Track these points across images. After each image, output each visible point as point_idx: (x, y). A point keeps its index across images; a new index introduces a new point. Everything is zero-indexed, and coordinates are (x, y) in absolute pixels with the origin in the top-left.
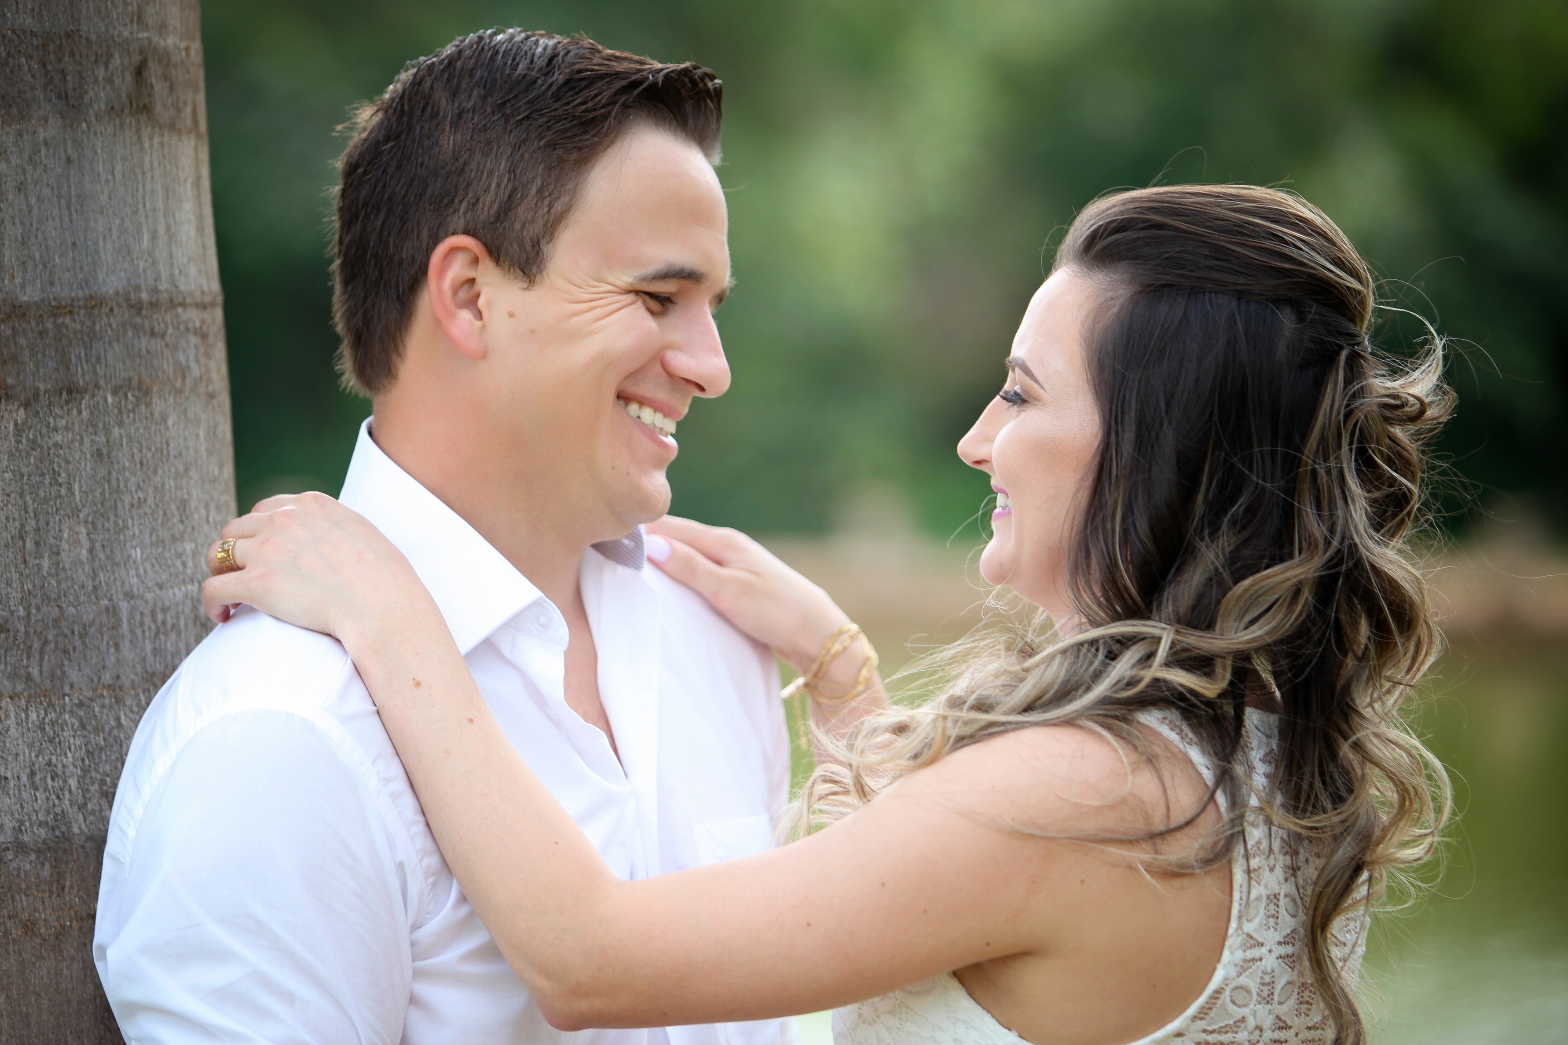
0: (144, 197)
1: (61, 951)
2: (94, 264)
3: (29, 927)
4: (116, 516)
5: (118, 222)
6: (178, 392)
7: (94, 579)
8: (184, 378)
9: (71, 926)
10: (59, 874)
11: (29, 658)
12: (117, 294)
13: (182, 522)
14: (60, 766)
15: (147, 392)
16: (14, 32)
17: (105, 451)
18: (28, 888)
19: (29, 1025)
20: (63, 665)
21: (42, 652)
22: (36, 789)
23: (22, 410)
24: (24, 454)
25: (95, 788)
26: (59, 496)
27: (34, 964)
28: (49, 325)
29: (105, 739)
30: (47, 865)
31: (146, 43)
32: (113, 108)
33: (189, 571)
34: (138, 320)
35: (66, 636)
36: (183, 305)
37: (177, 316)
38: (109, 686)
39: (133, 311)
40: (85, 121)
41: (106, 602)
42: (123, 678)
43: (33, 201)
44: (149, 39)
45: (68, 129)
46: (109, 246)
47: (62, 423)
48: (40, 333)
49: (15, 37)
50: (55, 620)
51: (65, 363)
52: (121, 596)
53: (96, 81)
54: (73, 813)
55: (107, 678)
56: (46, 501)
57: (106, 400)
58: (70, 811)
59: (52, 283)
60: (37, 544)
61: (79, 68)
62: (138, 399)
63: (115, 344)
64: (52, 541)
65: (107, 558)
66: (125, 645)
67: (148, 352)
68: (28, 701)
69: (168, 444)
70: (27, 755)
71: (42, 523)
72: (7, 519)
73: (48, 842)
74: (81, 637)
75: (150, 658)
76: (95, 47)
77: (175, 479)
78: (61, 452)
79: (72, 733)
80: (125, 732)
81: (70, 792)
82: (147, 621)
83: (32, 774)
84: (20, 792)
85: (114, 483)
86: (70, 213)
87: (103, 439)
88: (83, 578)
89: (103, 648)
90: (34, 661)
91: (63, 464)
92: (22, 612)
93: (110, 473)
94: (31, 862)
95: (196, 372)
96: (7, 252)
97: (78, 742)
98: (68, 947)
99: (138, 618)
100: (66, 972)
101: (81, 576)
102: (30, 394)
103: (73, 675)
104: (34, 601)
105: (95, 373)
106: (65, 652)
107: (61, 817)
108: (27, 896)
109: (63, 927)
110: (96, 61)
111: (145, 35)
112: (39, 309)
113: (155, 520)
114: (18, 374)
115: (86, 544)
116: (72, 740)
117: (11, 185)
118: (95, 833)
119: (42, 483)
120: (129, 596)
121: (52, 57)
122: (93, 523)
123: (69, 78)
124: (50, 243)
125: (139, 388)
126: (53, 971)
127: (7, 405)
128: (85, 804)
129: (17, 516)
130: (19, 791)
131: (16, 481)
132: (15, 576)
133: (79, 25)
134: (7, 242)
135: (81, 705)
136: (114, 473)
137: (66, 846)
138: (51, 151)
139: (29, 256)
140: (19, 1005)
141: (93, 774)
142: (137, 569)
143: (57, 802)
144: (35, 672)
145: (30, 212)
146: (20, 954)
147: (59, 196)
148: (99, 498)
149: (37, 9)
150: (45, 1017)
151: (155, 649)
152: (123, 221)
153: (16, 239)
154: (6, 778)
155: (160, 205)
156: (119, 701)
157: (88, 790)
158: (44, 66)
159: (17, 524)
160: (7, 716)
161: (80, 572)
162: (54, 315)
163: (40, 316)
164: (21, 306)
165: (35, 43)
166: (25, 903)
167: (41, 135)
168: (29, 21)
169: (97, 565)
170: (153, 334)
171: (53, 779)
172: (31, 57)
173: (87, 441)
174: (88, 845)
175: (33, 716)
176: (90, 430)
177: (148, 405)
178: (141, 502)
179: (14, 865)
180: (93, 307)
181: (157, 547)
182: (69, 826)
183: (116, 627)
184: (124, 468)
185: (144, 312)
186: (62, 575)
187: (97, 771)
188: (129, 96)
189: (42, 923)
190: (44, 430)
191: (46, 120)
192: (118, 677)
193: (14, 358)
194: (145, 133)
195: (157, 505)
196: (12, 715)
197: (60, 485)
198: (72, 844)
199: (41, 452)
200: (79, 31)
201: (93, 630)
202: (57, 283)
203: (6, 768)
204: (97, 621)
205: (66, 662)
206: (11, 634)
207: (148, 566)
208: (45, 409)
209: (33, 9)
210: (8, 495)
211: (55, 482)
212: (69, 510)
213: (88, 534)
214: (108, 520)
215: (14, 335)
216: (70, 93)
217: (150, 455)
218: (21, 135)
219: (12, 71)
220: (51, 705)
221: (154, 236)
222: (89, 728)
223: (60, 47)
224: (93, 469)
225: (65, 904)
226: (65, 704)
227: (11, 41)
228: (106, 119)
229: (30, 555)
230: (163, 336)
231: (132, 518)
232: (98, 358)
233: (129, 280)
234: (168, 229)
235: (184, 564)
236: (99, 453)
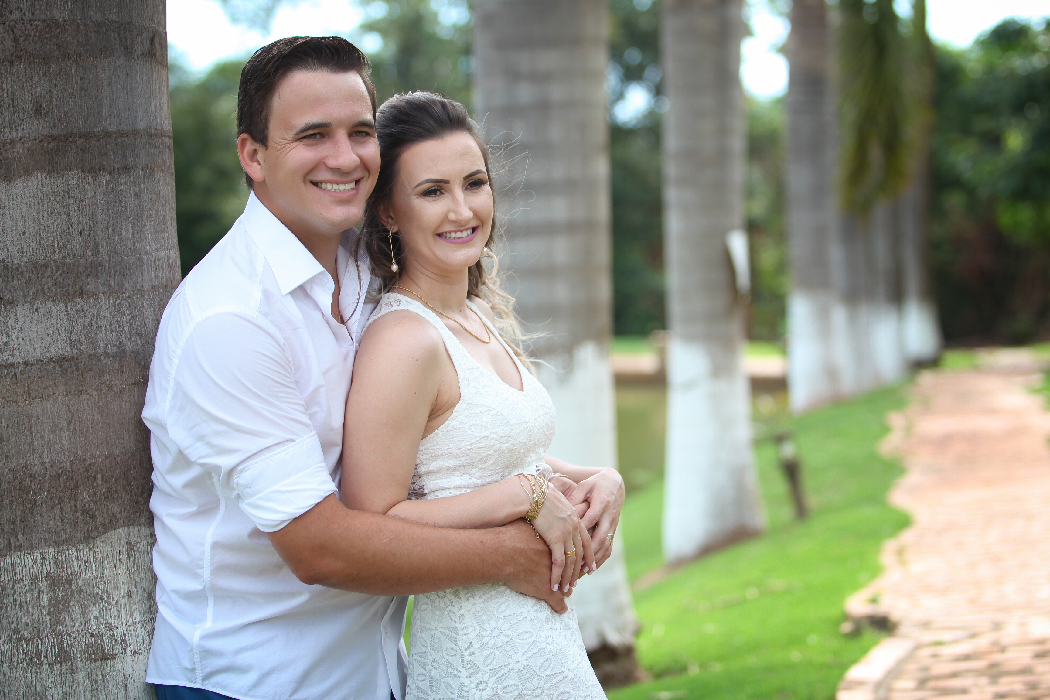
0: (153, 91)
1: (122, 398)
2: (136, 117)
3: (110, 388)
4: (142, 221)
5: (144, 100)
6: (163, 171)
7: (134, 246)
8: (165, 166)
9: (125, 387)
10: (121, 366)
11: (110, 277)
12: (144, 129)
13: (164, 224)
14: (121, 322)
15: (153, 170)
16: (109, 21)
17: (138, 194)
18: (109, 371)
19: (110, 428)
20: (122, 281)
21: (115, 275)
22: (112, 331)
23: (109, 175)
24: (109, 194)
25: (134, 331)
26: (122, 211)
27: (112, 402)
28: (119, 141)
29: (138, 312)
30: (117, 362)
31: (154, 29)
32: (143, 54)
33: (166, 245)
34: (150, 141)
35: (124, 269)
36: (165, 136)
37: (163, 140)
38: (139, 290)
39: (149, 137)
40: (134, 58)
41: (138, 255)
42: (144, 287)
43: (114, 90)
44: (155, 27)
45: (127, 61)
46: (141, 110)
47: (123, 181)
48: (116, 144)
49: (109, 23)
50: (120, 262)
51: (125, 156)
52: (143, 253)
53: (138, 42)
54: (126, 341)
55: (139, 286)
56: (117, 213)
57: (139, 173)
58: (125, 340)
59: (120, 124)
60: (113, 230)
61: (132, 37)
62: (150, 173)
63: (143, 150)
64: (119, 230)
65: (139, 237)
66: (145, 273)
67: (154, 154)
68: (109, 295)
69: (160, 192)
70: (109, 317)
71: (115, 222)
72: (102, 220)
73: (117, 353)
74: (129, 269)
75: (154, 279)
76: (137, 29)
77: (162, 207)
78: (123, 193)
79: (126, 309)
80: (145, 309)
81: (125, 333)
82: (153, 264)
83: (111, 325)
84: (106, 333)
85: (142, 207)
86: (127, 96)
87: (138, 189)
88: (130, 245)
89: (137, 274)
90: (112, 279)
91: (123, 198)
92: (107, 258)
93: (140, 203)
94: (110, 361)
95: (168, 164)
96: (104, 111)
97: (128, 312)
98: (125, 396)
99: (150, 262)
100: (123, 406)
101: (129, 244)
102: (112, 169)
103: (126, 285)
104: (112, 254)
105: (136, 161)
106: (123, 275)
107: (122, 343)
108: (109, 375)
109: (123, 388)
110: (138, 35)
111: (154, 25)
112: (116, 134)
113: (155, 223)
114: (107, 161)
115: (131, 231)
116: (126, 311)
117: (106, 83)
118: (135, 350)
119: (116, 205)
120: (147, 253)
121: (122, 32)
122: (134, 223)
123: (128, 40)
124: (120, 107)
125: (151, 169)
126: (119, 406)
127: (103, 173)
128: (131, 338)
129: (106, 219)
130: (106, 331)
131: (106, 204)
132: (105, 243)
133: (132, 19)
134: (104, 106)
135: (129, 297)
136: (142, 202)
137: (124, 355)
138: (121, 70)
139: (112, 113)
140: (106, 419)
141: (134, 326)
142: (149, 243)
143: (120, 337)
144: (112, 283)
145: (113, 94)
146: (106, 398)
147: (124, 89)
148: (136, 213)
149: (117, 12)
150: (116, 424)
151: (155, 275)
152: (146, 100)
153: (108, 105)
154: (101, 326)
155: (158, 95)
156: (143, 296)
157: (132, 332)
158: (119, 35)
159: (106, 222)
160: (101, 301)
161: (129, 243)
162: (121, 137)
163: (116, 137)
164: (109, 133)
165: (117, 26)
166: (108, 378)
167: (118, 63)
168: (114, 17)
169: (135, 241)
170: (155, 147)
171: (119, 327)
172: (114, 31)
173: (132, 189)
174: (132, 355)
175: (111, 301)
176: (133, 184)
177: (154, 176)
178: (151, 215)
179: (104, 362)
180: (135, 134)
181: (156, 234)
182: (125, 346)
183: (142, 266)
184: (145, 201)
185: (153, 138)
186: (123, 244)
187: (135, 325)
188: (149, 49)
189: (115, 386)
190: (117, 183)
191: (120, 57)
192: (142, 287)
193: (106, 154)
194: (153, 65)
195: (156, 217)
196: (103, 300)
197: (122, 207)
198: (126, 354)
199: (115, 193)
200: (132, 22)
201: (133, 266)
202: (122, 124)
203: (101, 322)
204: (135, 263)
205: (124, 279)
206: (103, 267)
207: (153, 242)
208: (117, 175)
209: (116, 12)
210: (103, 210)
211: (120, 205)
212: (125, 217)
213: (132, 227)
214: (139, 222)
215: (106, 145)
216: (129, 47)
217: (154, 196)
218: (110, 63)
219: (107, 37)
220: (118, 297)
221: (156, 108)
222: (132, 307)
223: (125, 28)
224: (134, 201)
225: (123, 378)
226: (123, 297)
227: (107, 25)
228: (141, 58)
229: (111, 235)
230: (159, 148)
231: (148, 221)
232: (137, 155)
233: (148, 124)
234: (160, 105)
235: (165, 241)
236: (136, 194)
